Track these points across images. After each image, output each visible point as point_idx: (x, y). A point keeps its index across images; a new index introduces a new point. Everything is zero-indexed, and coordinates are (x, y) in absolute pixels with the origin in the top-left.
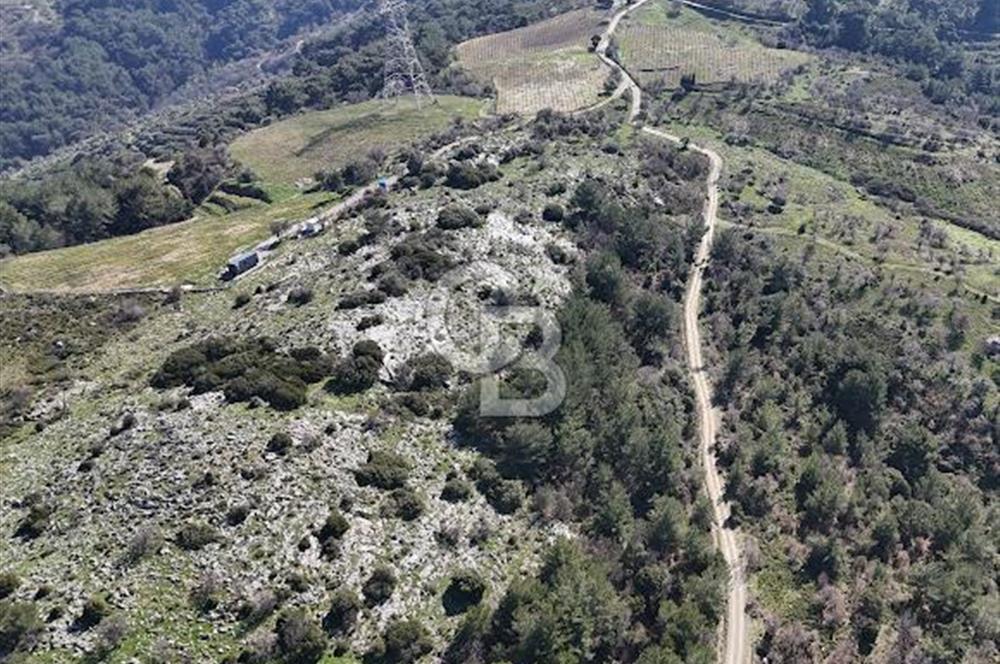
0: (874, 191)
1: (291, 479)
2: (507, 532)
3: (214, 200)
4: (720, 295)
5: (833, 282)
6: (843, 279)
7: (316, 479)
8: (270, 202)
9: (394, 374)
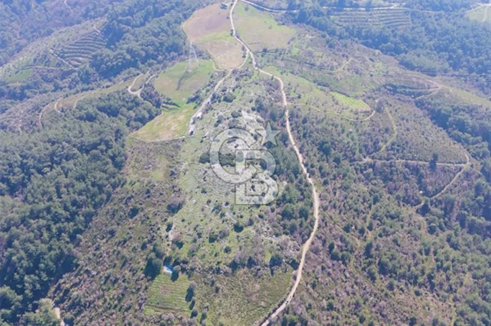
0: (319, 84)
3: (163, 107)
4: (293, 126)
5: (316, 118)
6: (318, 117)
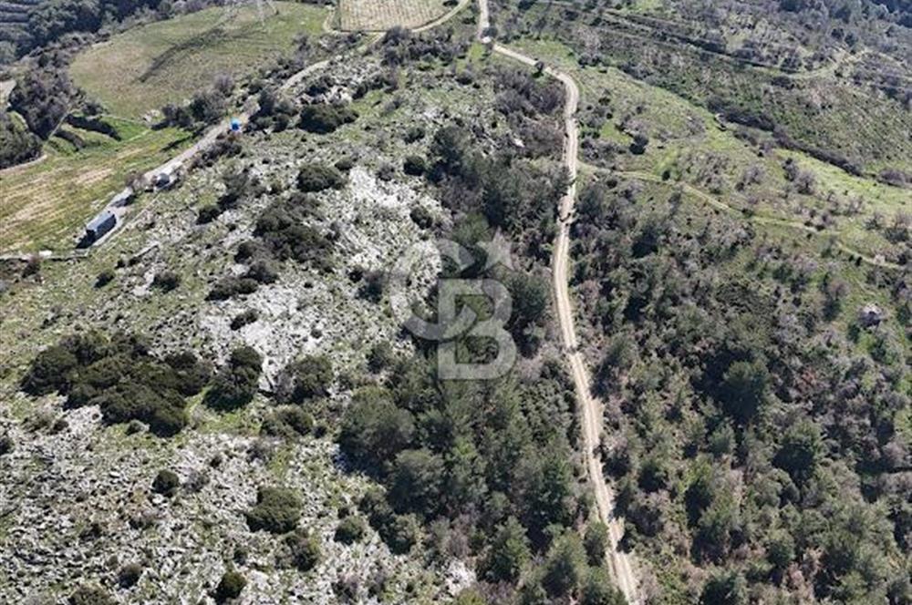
0: (732, 119)
1: (182, 527)
2: (404, 577)
3: (61, 134)
4: (588, 259)
5: (702, 239)
6: (714, 235)
7: (207, 526)
8: (119, 139)
9: (273, 383)
